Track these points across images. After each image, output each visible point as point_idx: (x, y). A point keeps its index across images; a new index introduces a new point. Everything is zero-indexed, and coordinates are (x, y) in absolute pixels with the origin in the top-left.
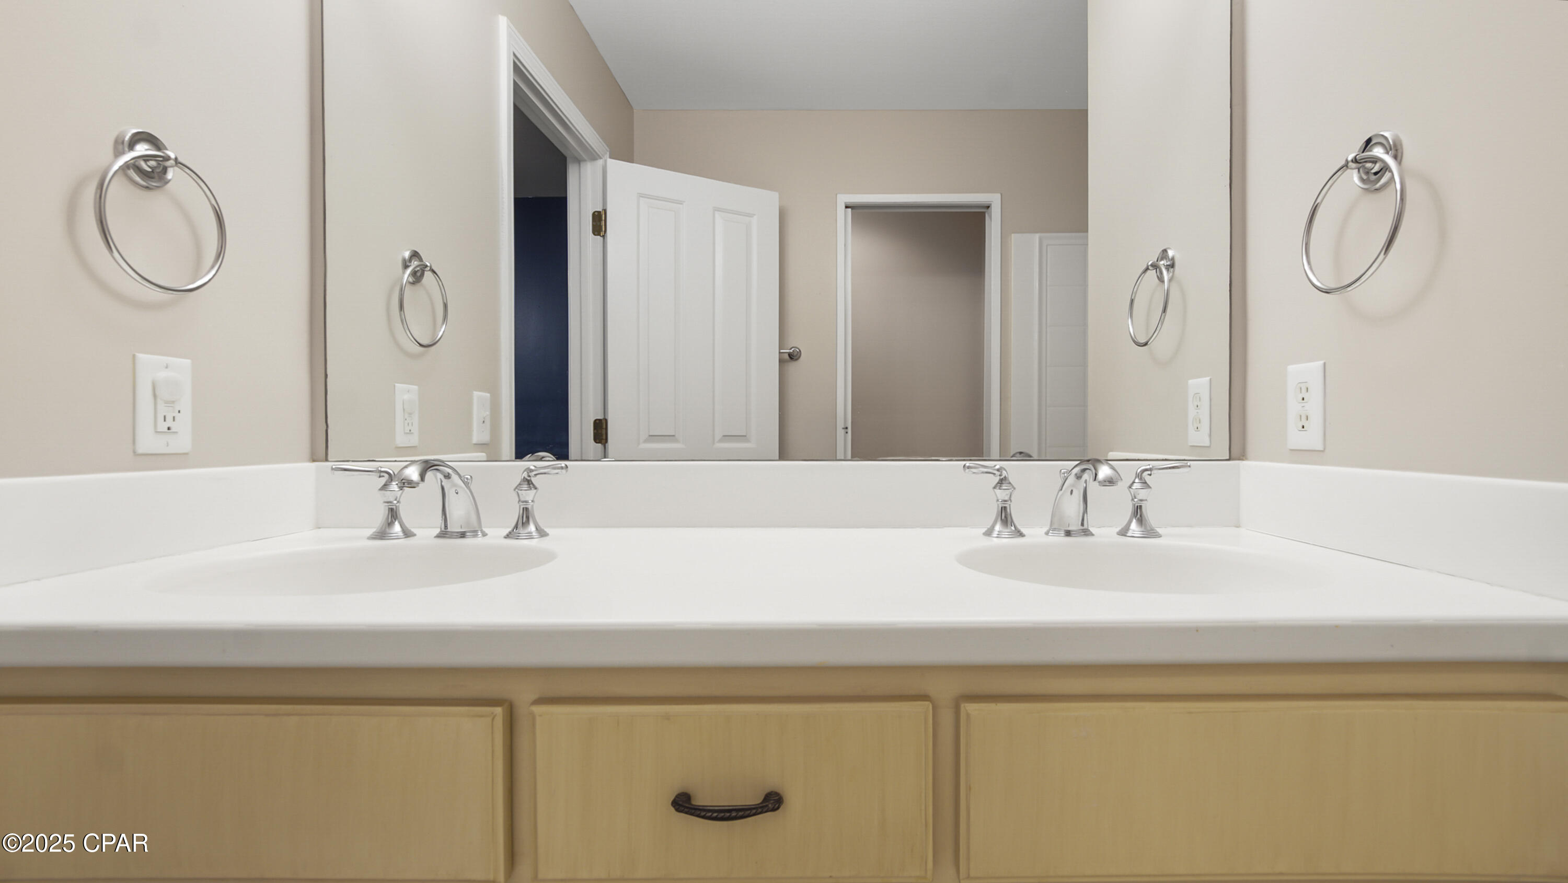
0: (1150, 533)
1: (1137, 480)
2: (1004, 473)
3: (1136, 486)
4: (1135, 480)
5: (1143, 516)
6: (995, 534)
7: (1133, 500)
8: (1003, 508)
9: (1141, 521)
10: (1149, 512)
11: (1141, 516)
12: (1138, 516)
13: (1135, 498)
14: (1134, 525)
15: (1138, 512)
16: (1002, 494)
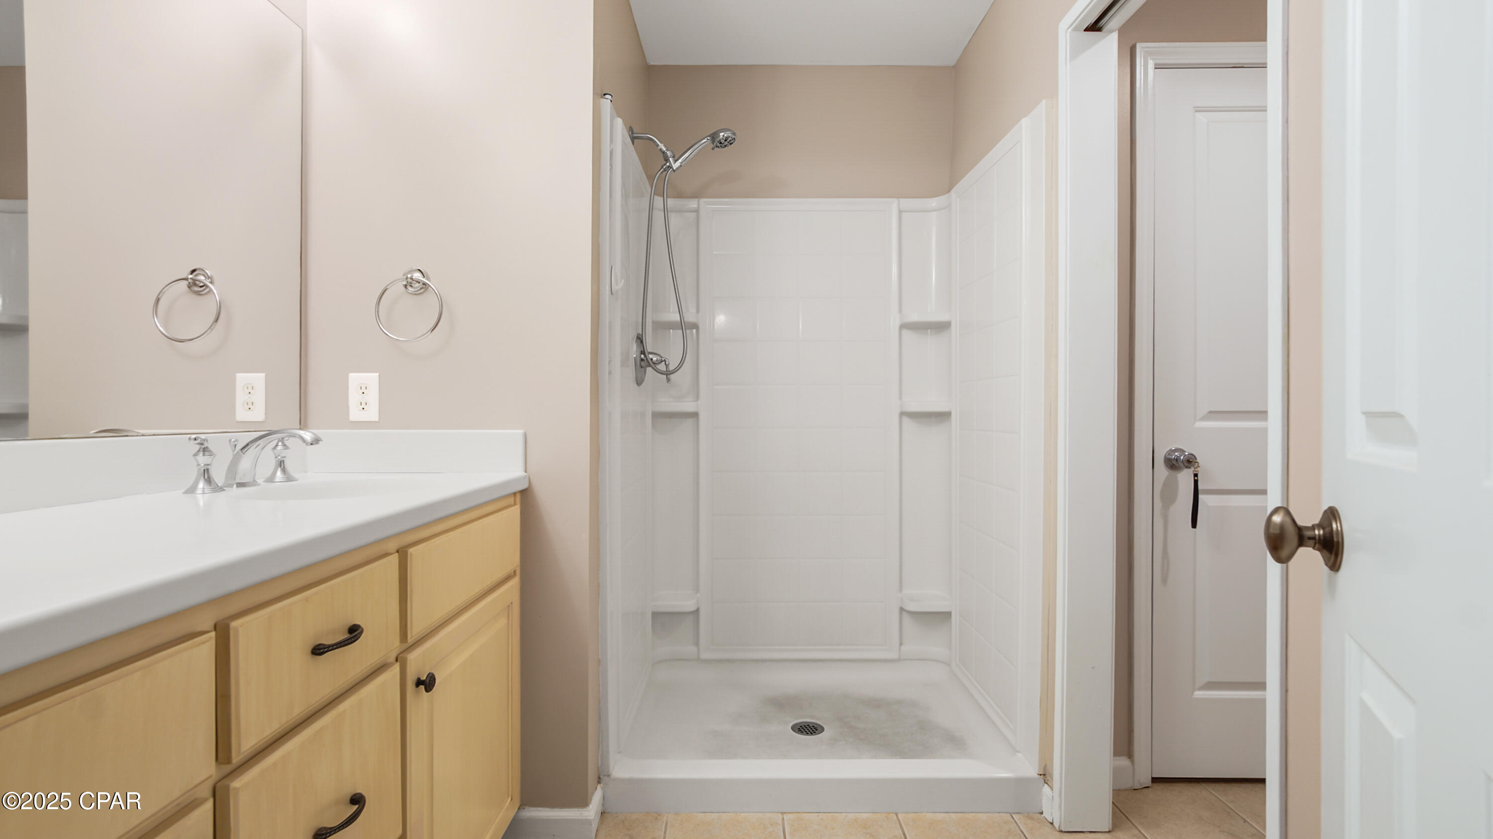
0: (289, 478)
1: (280, 444)
2: (206, 445)
3: (279, 448)
4: (278, 443)
5: (285, 467)
6: (199, 491)
7: (276, 457)
8: (206, 471)
9: (284, 471)
10: (288, 465)
11: (284, 467)
12: (282, 467)
13: (279, 456)
14: (279, 473)
15: (281, 464)
16: (202, 459)
